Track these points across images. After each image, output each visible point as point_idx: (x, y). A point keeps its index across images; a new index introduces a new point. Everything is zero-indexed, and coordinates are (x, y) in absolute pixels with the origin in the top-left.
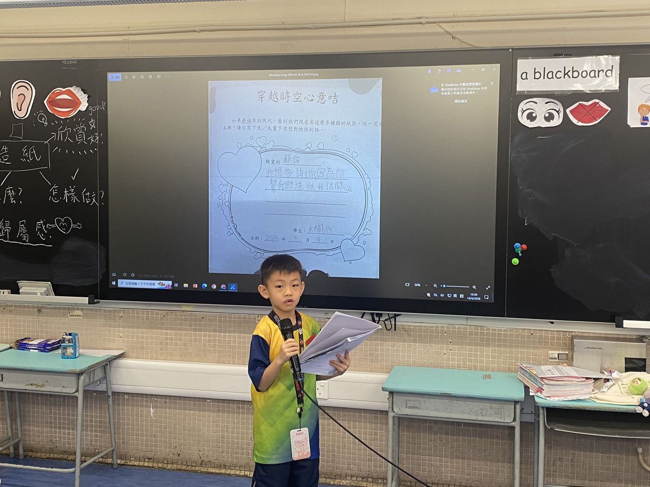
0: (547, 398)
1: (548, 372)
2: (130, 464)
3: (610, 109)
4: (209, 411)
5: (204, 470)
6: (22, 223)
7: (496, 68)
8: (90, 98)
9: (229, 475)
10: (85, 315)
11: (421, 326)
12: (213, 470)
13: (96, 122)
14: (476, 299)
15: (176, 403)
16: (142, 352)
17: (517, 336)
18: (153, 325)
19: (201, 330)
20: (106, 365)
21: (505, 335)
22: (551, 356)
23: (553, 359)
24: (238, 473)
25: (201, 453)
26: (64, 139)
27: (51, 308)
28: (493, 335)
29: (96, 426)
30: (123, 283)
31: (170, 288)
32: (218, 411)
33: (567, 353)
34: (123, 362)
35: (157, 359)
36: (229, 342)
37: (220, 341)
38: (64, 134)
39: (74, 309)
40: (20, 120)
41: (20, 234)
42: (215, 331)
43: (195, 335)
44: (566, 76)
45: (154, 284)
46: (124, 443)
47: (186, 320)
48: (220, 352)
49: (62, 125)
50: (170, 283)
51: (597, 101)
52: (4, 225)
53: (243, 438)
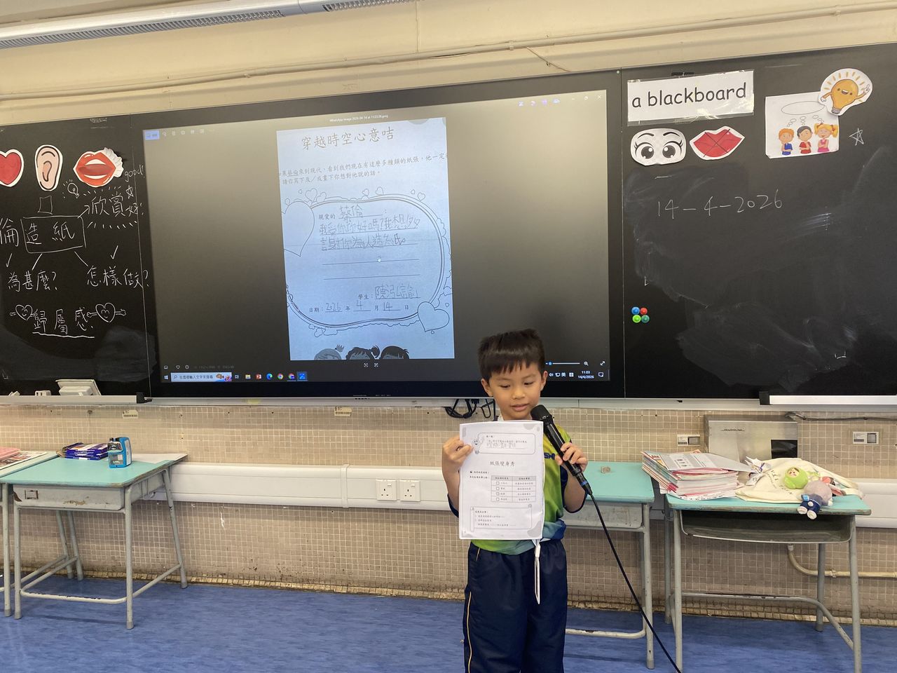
0: (683, 497)
1: (678, 462)
2: (203, 581)
3: (743, 138)
4: (287, 518)
5: (283, 585)
6: (59, 313)
7: (601, 95)
8: (125, 162)
9: (313, 590)
10: (141, 416)
12: (293, 586)
13: (134, 189)
14: (589, 377)
15: (248, 511)
16: (207, 454)
17: (639, 418)
18: (217, 423)
19: (271, 427)
20: (165, 472)
21: (625, 418)
22: (680, 441)
23: (682, 443)
24: (323, 588)
25: (280, 567)
26: (99, 211)
27: (102, 408)
28: (610, 418)
29: (162, 540)
30: (177, 377)
31: (230, 380)
32: (297, 519)
33: (699, 436)
34: (184, 467)
35: (224, 462)
36: (304, 439)
37: (294, 439)
38: (99, 206)
39: (128, 408)
40: (48, 193)
41: (57, 326)
42: (287, 427)
43: (265, 433)
44: (688, 99)
45: (211, 377)
46: (194, 557)
47: (253, 416)
48: (294, 451)
49: (95, 195)
50: (230, 374)
51: (727, 128)
52: (40, 317)
53: (326, 549)
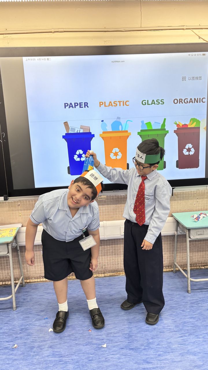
2: (33, 281)
11: (184, 192)
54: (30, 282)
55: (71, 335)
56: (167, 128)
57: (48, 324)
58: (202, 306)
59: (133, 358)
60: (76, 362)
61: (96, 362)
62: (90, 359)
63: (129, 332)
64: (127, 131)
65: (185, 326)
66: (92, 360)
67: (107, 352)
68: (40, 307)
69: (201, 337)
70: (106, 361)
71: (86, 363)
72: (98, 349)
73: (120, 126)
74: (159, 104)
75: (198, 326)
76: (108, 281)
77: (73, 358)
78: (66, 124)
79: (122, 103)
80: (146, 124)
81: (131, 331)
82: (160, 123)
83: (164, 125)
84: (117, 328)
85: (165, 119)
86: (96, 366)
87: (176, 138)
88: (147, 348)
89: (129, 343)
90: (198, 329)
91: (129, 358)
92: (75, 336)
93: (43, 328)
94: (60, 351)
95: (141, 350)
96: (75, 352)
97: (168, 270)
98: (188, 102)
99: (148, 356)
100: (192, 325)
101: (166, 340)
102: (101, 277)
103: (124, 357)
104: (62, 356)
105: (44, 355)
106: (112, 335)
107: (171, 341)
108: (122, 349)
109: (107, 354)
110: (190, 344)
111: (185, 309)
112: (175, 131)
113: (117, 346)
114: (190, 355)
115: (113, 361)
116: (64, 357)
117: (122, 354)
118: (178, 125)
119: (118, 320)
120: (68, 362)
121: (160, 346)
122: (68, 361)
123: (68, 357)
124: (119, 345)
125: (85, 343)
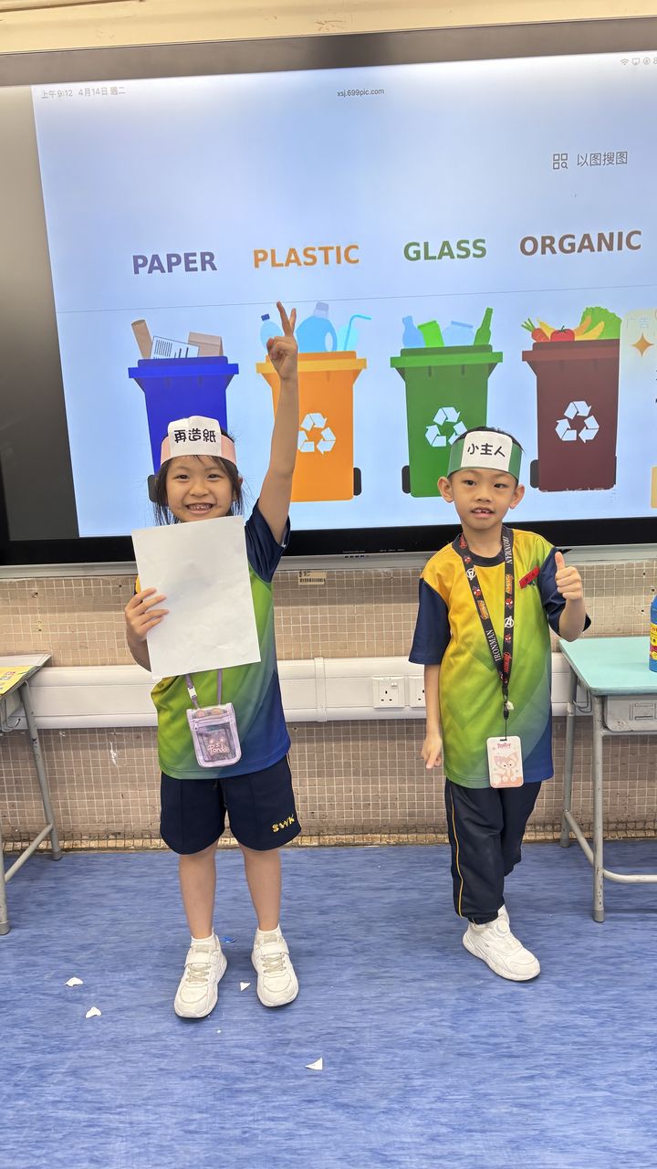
11: (601, 567)
54: (73, 849)
55: (152, 1038)
56: (496, 344)
57: (89, 992)
58: (632, 974)
59: (338, 1137)
60: (140, 1136)
61: (207, 1139)
62: (192, 1128)
63: (350, 1043)
64: (352, 355)
65: (555, 1039)
66: (196, 1132)
67: (256, 1109)
68: (82, 932)
69: (602, 1084)
70: (243, 1141)
71: (173, 1140)
72: (229, 1094)
73: (329, 336)
74: (467, 256)
75: (598, 1043)
76: (328, 862)
77: (135, 1118)
78: (139, 327)
79: (332, 254)
80: (419, 327)
81: (358, 1042)
82: (471, 327)
83: (484, 331)
84: (311, 1028)
85: (489, 312)
86: (202, 1156)
87: (531, 379)
88: (396, 1106)
89: (338, 1082)
90: (597, 1054)
91: (324, 1138)
92: (164, 1043)
93: (70, 1005)
94: (100, 1090)
95: (373, 1111)
96: (149, 1098)
97: (540, 836)
98: (577, 248)
99: (391, 1139)
100: (578, 1039)
101: (474, 1085)
102: (307, 846)
103: (308, 1132)
104: (99, 1109)
105: (43, 1099)
106: (288, 1051)
107: (491, 1092)
108: (310, 1101)
109: (252, 1115)
110: (554, 1107)
111: (568, 978)
112: (526, 356)
113: (296, 1088)
114: (544, 1147)
115: (268, 1143)
116: (108, 1110)
117: (303, 1120)
118: (537, 333)
119: (323, 997)
120: (114, 1132)
121: (444, 1105)
122: (117, 1129)
123: (119, 1114)
124: (303, 1086)
125: (189, 1071)
